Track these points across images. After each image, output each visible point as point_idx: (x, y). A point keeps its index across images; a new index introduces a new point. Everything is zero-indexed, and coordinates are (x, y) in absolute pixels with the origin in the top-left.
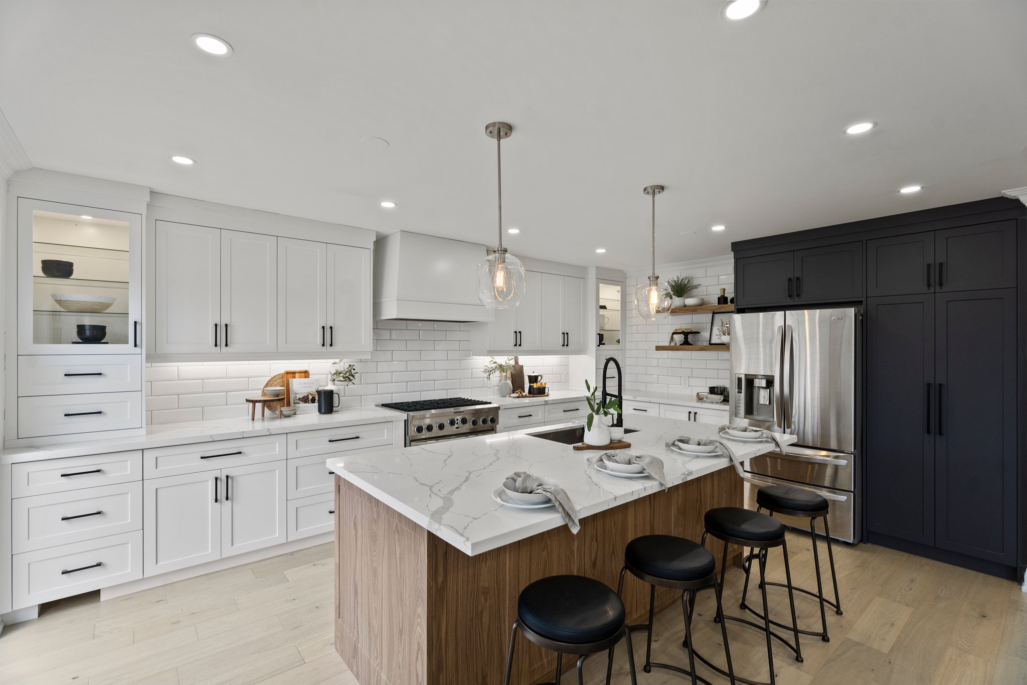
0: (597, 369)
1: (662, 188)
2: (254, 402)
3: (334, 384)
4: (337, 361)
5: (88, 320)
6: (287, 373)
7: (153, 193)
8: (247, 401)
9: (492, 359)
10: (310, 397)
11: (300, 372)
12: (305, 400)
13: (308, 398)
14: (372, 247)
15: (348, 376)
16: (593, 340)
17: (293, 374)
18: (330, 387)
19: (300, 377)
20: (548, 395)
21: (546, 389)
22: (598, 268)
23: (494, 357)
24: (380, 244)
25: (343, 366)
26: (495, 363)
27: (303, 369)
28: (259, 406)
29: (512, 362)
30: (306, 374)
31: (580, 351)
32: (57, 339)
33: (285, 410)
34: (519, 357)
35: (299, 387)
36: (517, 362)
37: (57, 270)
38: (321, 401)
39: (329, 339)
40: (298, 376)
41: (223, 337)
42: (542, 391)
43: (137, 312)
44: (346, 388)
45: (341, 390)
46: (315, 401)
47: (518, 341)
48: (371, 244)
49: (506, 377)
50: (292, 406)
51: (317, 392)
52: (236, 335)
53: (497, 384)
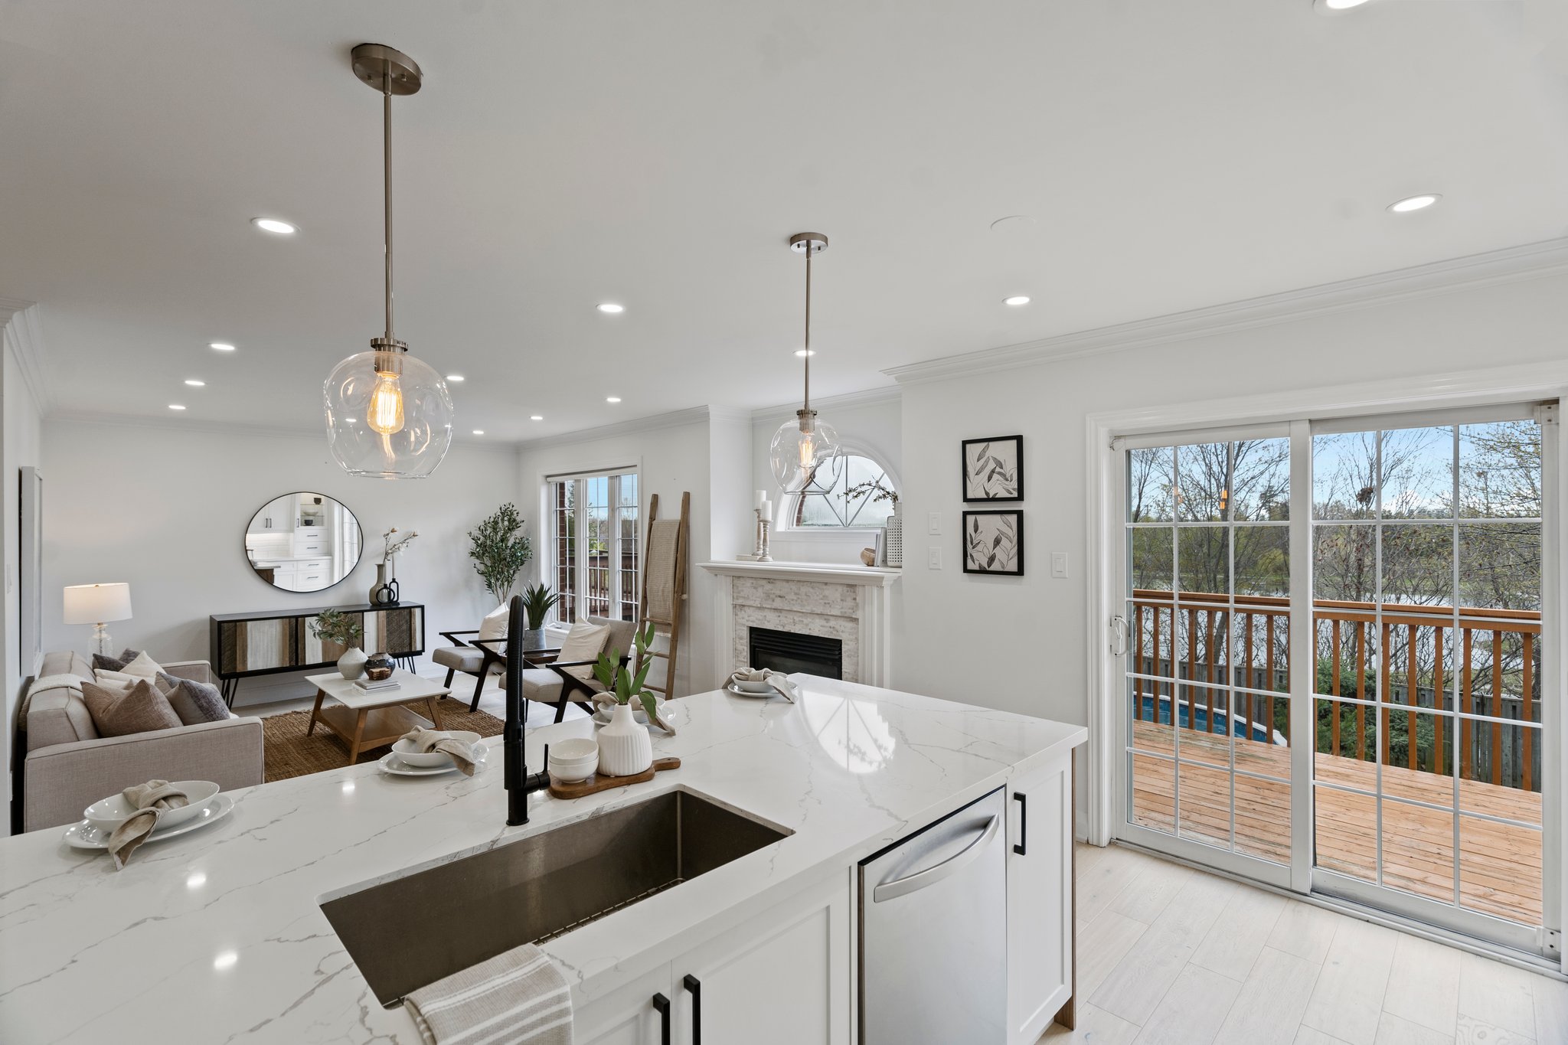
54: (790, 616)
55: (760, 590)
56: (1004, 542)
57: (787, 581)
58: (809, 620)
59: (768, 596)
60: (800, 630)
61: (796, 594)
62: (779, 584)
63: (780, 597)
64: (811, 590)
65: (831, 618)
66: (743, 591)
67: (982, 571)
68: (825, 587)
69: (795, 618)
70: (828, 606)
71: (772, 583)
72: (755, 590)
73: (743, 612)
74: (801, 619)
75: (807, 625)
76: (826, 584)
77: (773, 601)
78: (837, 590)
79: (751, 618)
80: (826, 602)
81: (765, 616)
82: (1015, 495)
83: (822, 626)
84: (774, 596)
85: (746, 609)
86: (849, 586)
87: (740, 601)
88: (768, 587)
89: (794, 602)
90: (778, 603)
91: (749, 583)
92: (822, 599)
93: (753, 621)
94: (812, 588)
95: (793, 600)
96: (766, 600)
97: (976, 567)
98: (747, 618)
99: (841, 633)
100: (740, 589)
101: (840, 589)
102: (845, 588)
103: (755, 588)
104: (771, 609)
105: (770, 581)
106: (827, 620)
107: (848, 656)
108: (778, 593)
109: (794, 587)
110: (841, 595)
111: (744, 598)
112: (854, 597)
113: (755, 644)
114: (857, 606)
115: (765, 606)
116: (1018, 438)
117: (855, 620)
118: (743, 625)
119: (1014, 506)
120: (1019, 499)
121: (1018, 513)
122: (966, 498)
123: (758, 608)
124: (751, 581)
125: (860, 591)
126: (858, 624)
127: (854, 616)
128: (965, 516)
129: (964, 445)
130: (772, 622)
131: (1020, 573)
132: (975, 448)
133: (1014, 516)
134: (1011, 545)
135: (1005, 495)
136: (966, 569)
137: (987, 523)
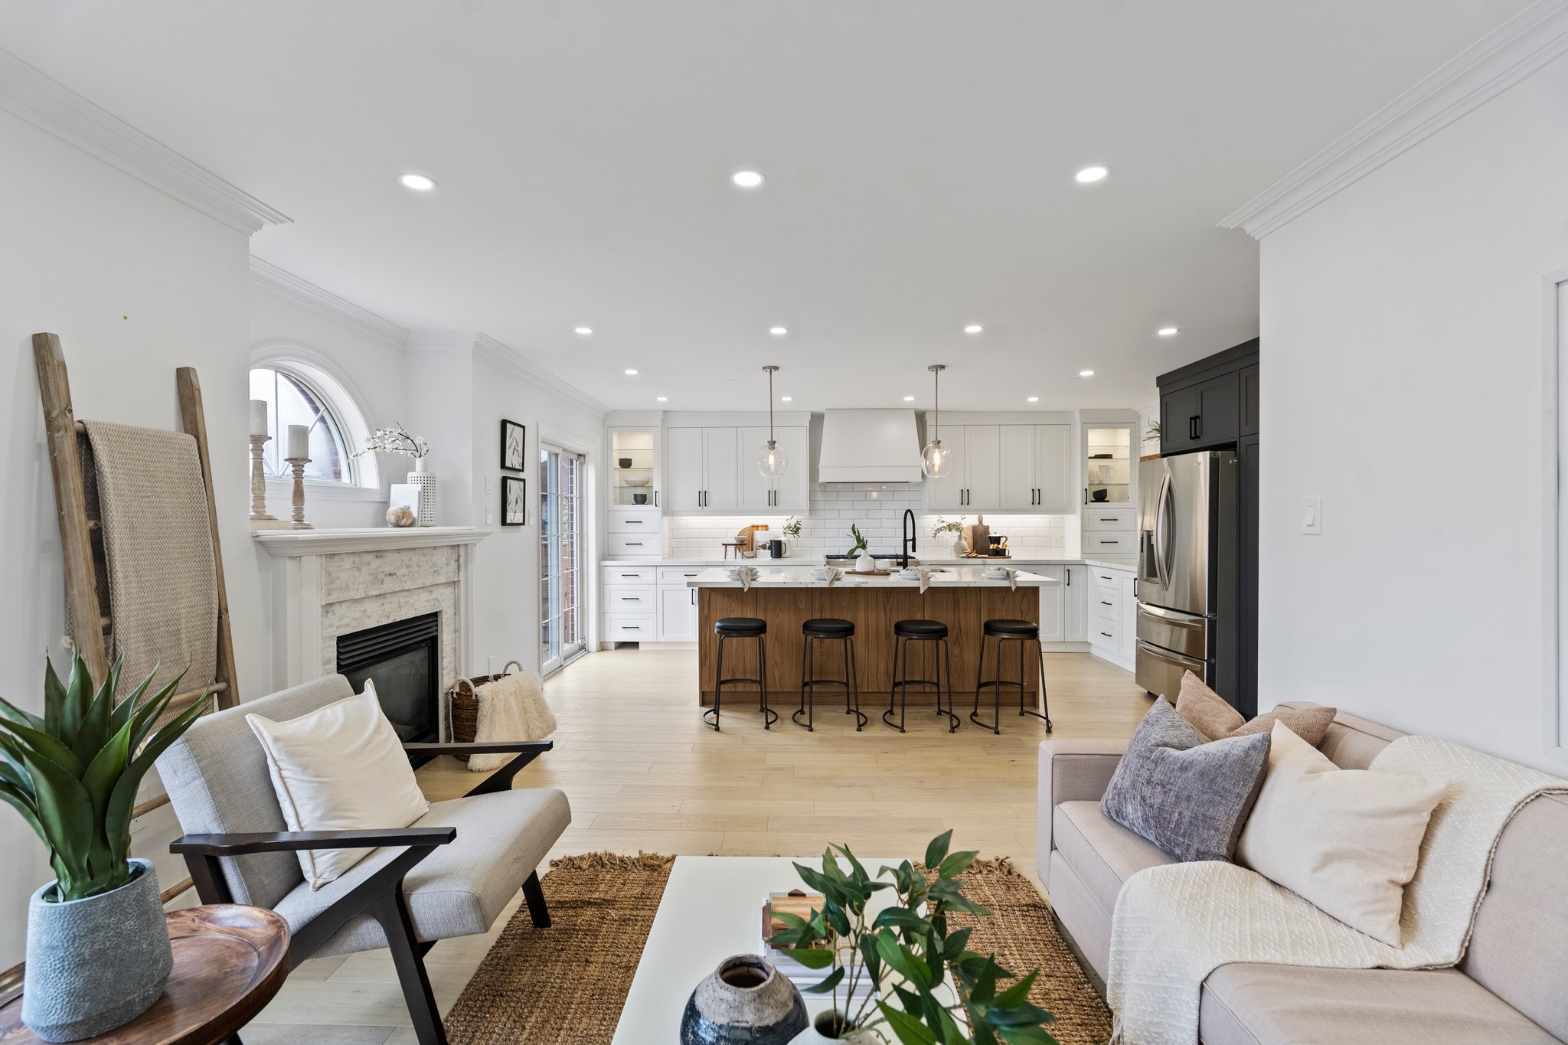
0: (1083, 531)
1: (943, 367)
2: (726, 545)
3: (784, 536)
4: (790, 517)
5: (640, 491)
6: (753, 526)
7: (665, 412)
8: (723, 545)
9: (939, 518)
10: (768, 545)
11: (762, 526)
12: (764, 547)
13: (766, 546)
14: (810, 425)
15: (796, 530)
16: (1078, 497)
17: (757, 527)
18: (783, 539)
19: (762, 530)
20: (1010, 557)
21: (1007, 551)
22: (1081, 411)
23: (942, 516)
24: (817, 420)
25: (793, 522)
26: (943, 522)
27: (764, 524)
28: (731, 549)
29: (976, 523)
30: (766, 527)
31: (1061, 509)
32: (622, 502)
33: (746, 553)
34: (984, 516)
35: (761, 537)
36: (981, 522)
37: (625, 463)
38: (773, 548)
39: (773, 500)
40: (760, 528)
41: (703, 500)
42: (1000, 553)
43: (657, 486)
44: (792, 539)
45: (789, 541)
46: (770, 548)
47: (965, 499)
48: (806, 421)
49: (960, 537)
50: (752, 550)
51: (771, 541)
52: (713, 498)
53: (953, 545)
54: (395, 599)
55: (365, 570)
56: (519, 501)
57: (398, 551)
58: (416, 597)
59: (376, 579)
60: (406, 614)
61: (408, 567)
62: (389, 557)
63: (390, 575)
64: (423, 559)
65: (434, 588)
66: (338, 578)
67: (512, 524)
68: (434, 552)
69: (401, 600)
70: (436, 574)
71: (381, 556)
72: (356, 573)
73: (331, 616)
74: (406, 599)
75: (413, 605)
76: (435, 548)
77: (382, 583)
78: (443, 554)
79: (346, 621)
80: (435, 569)
81: (365, 611)
83: (427, 601)
84: (382, 576)
85: (336, 608)
86: (453, 547)
87: (333, 598)
88: (376, 563)
89: (406, 578)
90: (388, 585)
91: (348, 562)
92: (431, 567)
93: (347, 625)
94: (424, 555)
95: (404, 576)
96: (373, 584)
98: (338, 624)
99: (442, 603)
100: (334, 575)
101: (445, 551)
102: (450, 551)
103: (359, 569)
104: (377, 596)
105: (378, 554)
106: (431, 592)
107: (448, 626)
108: (388, 570)
109: (405, 556)
110: (447, 559)
111: (341, 589)
112: (456, 558)
113: (343, 663)
114: (459, 568)
115: (371, 594)
116: (524, 427)
117: (454, 584)
118: (331, 637)
119: (521, 475)
120: (522, 470)
121: (524, 481)
122: (503, 466)
123: (356, 601)
124: (352, 559)
125: (462, 550)
126: (459, 588)
127: (456, 580)
128: (504, 480)
129: (504, 423)
130: (374, 616)
131: (523, 524)
132: (509, 427)
133: (522, 483)
134: (520, 504)
135: (517, 467)
136: (504, 522)
137: (514, 487)
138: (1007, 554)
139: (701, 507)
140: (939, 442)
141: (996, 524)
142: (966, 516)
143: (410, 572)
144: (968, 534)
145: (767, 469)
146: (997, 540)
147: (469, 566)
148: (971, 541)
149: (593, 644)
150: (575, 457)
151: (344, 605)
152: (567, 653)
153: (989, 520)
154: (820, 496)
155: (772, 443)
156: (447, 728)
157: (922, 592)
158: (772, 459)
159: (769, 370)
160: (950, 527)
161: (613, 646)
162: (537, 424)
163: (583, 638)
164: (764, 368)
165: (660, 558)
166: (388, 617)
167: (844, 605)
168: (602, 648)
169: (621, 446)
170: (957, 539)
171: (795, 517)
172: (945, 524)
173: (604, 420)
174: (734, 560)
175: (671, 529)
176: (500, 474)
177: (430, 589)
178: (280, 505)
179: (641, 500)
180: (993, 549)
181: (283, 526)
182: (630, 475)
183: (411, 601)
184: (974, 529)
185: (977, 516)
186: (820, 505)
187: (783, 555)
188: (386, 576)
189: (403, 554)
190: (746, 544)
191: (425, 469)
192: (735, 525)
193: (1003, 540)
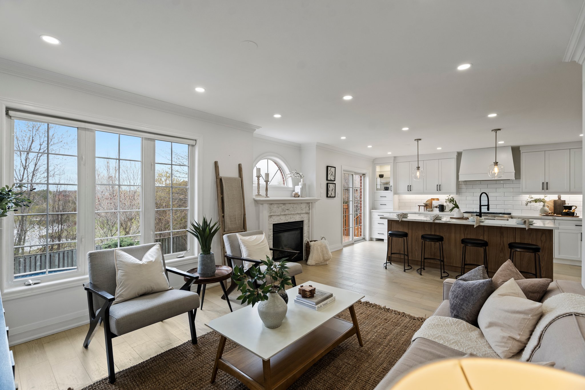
3: (446, 203)
4: (449, 195)
5: (386, 186)
6: (432, 199)
7: (395, 157)
8: (419, 206)
9: (529, 196)
10: (438, 206)
11: (436, 199)
12: (436, 207)
13: (437, 207)
14: (455, 157)
17: (434, 199)
18: (445, 204)
19: (436, 200)
23: (531, 195)
24: (459, 155)
25: (450, 197)
26: (532, 198)
28: (422, 208)
30: (438, 199)
32: (380, 190)
34: (562, 195)
35: (435, 203)
36: (559, 198)
37: (381, 176)
38: (440, 208)
39: (439, 188)
40: (435, 200)
41: (410, 189)
42: (572, 214)
43: (391, 184)
44: (449, 204)
45: (448, 205)
46: (439, 208)
47: (545, 187)
48: (455, 156)
49: (544, 206)
50: (431, 208)
51: (439, 205)
52: (414, 188)
53: (540, 209)
54: (289, 216)
55: (280, 208)
57: (290, 203)
58: (295, 216)
59: (283, 210)
60: (292, 220)
61: (293, 208)
62: (287, 205)
63: (287, 210)
64: (297, 206)
65: (301, 214)
66: (273, 209)
67: (330, 197)
68: (301, 204)
69: (291, 216)
70: (302, 210)
71: (285, 205)
72: (278, 209)
73: (271, 218)
74: (293, 216)
75: (295, 218)
76: (301, 203)
77: (285, 211)
79: (275, 220)
81: (281, 218)
82: (334, 180)
83: (299, 217)
85: (273, 217)
86: (307, 203)
87: (271, 214)
88: (283, 207)
89: (292, 211)
90: (287, 212)
91: (275, 206)
92: (300, 208)
93: (276, 221)
94: (298, 205)
95: (292, 210)
96: (282, 212)
97: (329, 196)
98: (273, 221)
99: (304, 218)
100: (272, 209)
101: (305, 204)
102: (306, 204)
103: (278, 208)
104: (284, 215)
105: (284, 204)
106: (300, 215)
107: (306, 225)
108: (287, 208)
109: (292, 205)
110: (305, 206)
111: (274, 212)
112: (309, 206)
113: (275, 230)
114: (309, 209)
115: (282, 214)
116: (335, 167)
117: (308, 213)
118: (271, 224)
119: (334, 182)
120: (335, 181)
121: (335, 184)
122: (327, 180)
123: (278, 215)
124: (277, 205)
125: (310, 204)
126: (310, 214)
127: (309, 212)
128: (327, 184)
129: (327, 167)
130: (283, 220)
131: (335, 197)
132: (329, 168)
133: (334, 185)
134: (334, 191)
135: (333, 180)
136: (327, 197)
137: (331, 186)
138: (575, 215)
139: (409, 191)
140: (497, 163)
141: (569, 199)
142: (546, 195)
143: (293, 209)
144: (551, 205)
145: (416, 177)
146: (570, 208)
147: (313, 209)
148: (552, 208)
149: (367, 238)
150: (362, 175)
151: (275, 216)
152: (356, 240)
153: (564, 197)
154: (463, 186)
155: (418, 168)
156: (305, 253)
157: (475, 227)
158: (418, 174)
159: (417, 141)
160: (536, 201)
161: (375, 240)
162: (342, 166)
163: (364, 236)
164: (415, 140)
165: (393, 210)
166: (287, 220)
167: (445, 230)
168: (371, 239)
169: (379, 170)
170: (542, 206)
171: (451, 195)
172: (533, 199)
173: (373, 162)
174: (424, 212)
175: (399, 200)
176: (326, 182)
177: (300, 214)
178: (263, 192)
179: (387, 189)
180: (565, 212)
181: (263, 197)
182: (383, 180)
183: (294, 217)
184: (555, 202)
185: (557, 195)
186: (464, 190)
187: (445, 211)
188: (286, 210)
189: (291, 204)
190: (428, 206)
191: (303, 182)
192: (425, 198)
193: (573, 208)
